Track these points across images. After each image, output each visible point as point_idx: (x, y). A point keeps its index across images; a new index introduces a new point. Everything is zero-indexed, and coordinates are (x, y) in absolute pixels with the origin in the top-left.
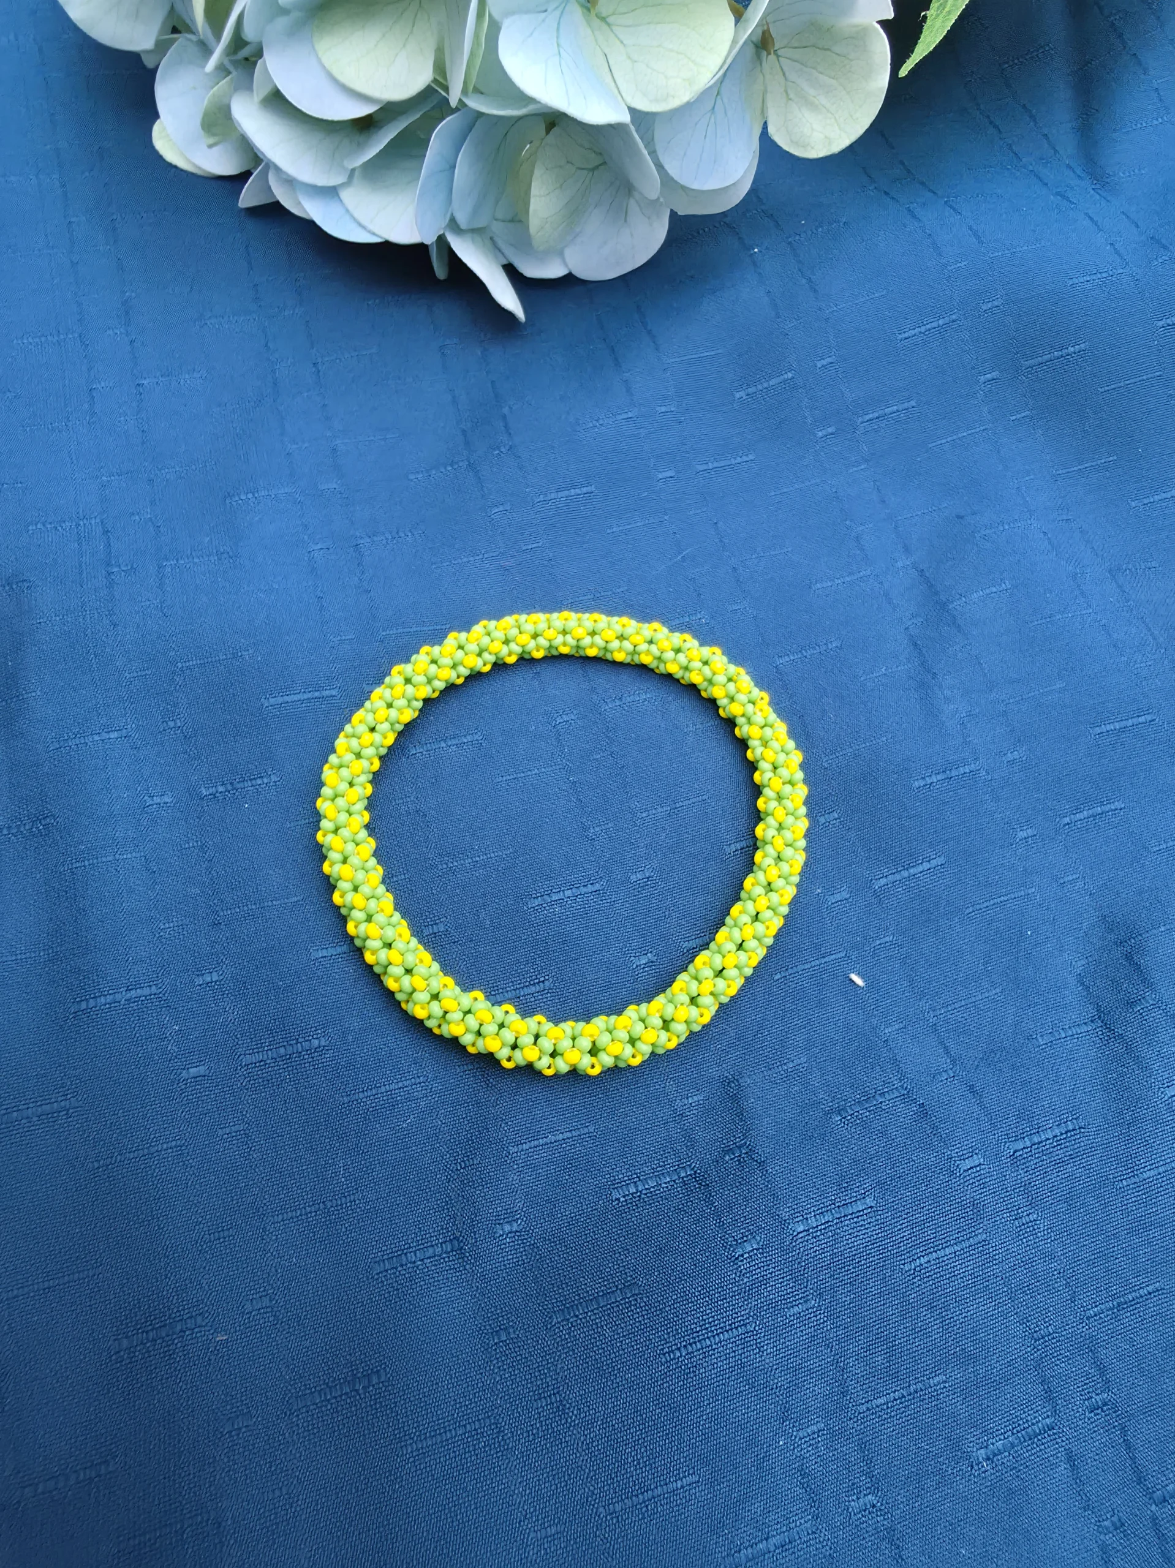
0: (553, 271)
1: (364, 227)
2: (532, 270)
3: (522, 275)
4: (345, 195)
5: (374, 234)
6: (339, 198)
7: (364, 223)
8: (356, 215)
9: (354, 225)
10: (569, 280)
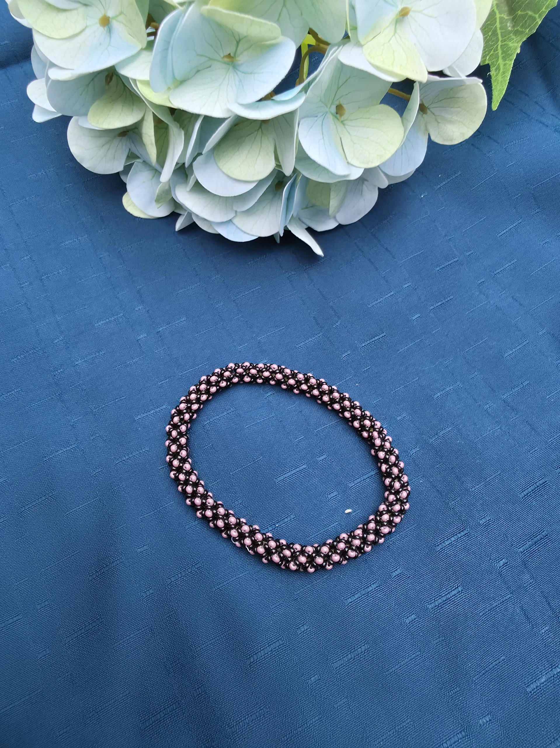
0: (331, 225)
1: (248, 234)
2: (320, 228)
3: (316, 231)
4: (235, 221)
5: (253, 235)
6: (233, 223)
7: (248, 232)
8: (243, 229)
9: (242, 233)
10: (340, 227)
